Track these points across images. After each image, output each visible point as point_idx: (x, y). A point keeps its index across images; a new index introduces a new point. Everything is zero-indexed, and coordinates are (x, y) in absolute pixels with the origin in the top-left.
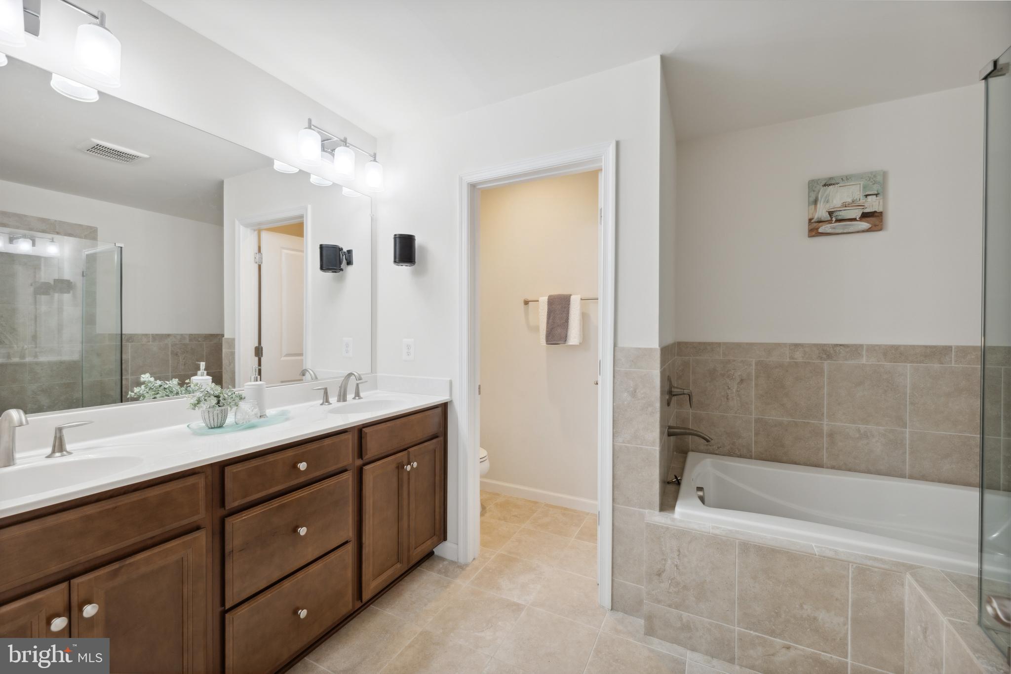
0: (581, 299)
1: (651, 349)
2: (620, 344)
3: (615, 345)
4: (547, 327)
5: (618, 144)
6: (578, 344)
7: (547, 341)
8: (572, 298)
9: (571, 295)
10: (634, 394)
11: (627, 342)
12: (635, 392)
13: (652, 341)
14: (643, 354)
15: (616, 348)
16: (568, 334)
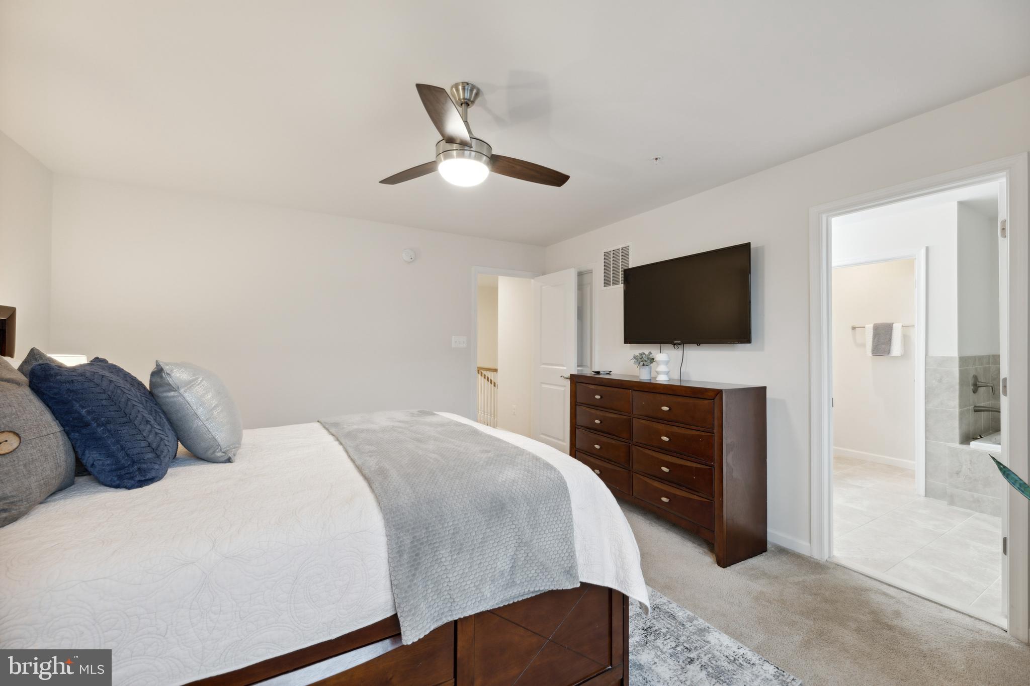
0: (903, 326)
1: (952, 357)
2: (931, 354)
3: (926, 355)
4: (873, 344)
5: (927, 249)
6: (900, 355)
7: (872, 354)
8: (894, 325)
9: (893, 323)
10: (940, 381)
11: (935, 352)
12: (941, 380)
13: (953, 352)
14: (945, 360)
15: (927, 357)
16: (891, 350)
